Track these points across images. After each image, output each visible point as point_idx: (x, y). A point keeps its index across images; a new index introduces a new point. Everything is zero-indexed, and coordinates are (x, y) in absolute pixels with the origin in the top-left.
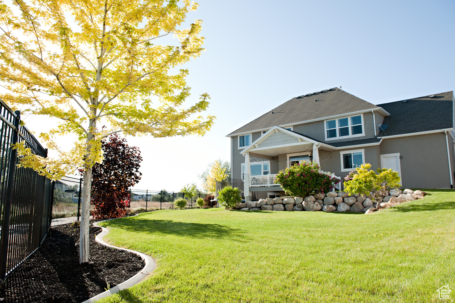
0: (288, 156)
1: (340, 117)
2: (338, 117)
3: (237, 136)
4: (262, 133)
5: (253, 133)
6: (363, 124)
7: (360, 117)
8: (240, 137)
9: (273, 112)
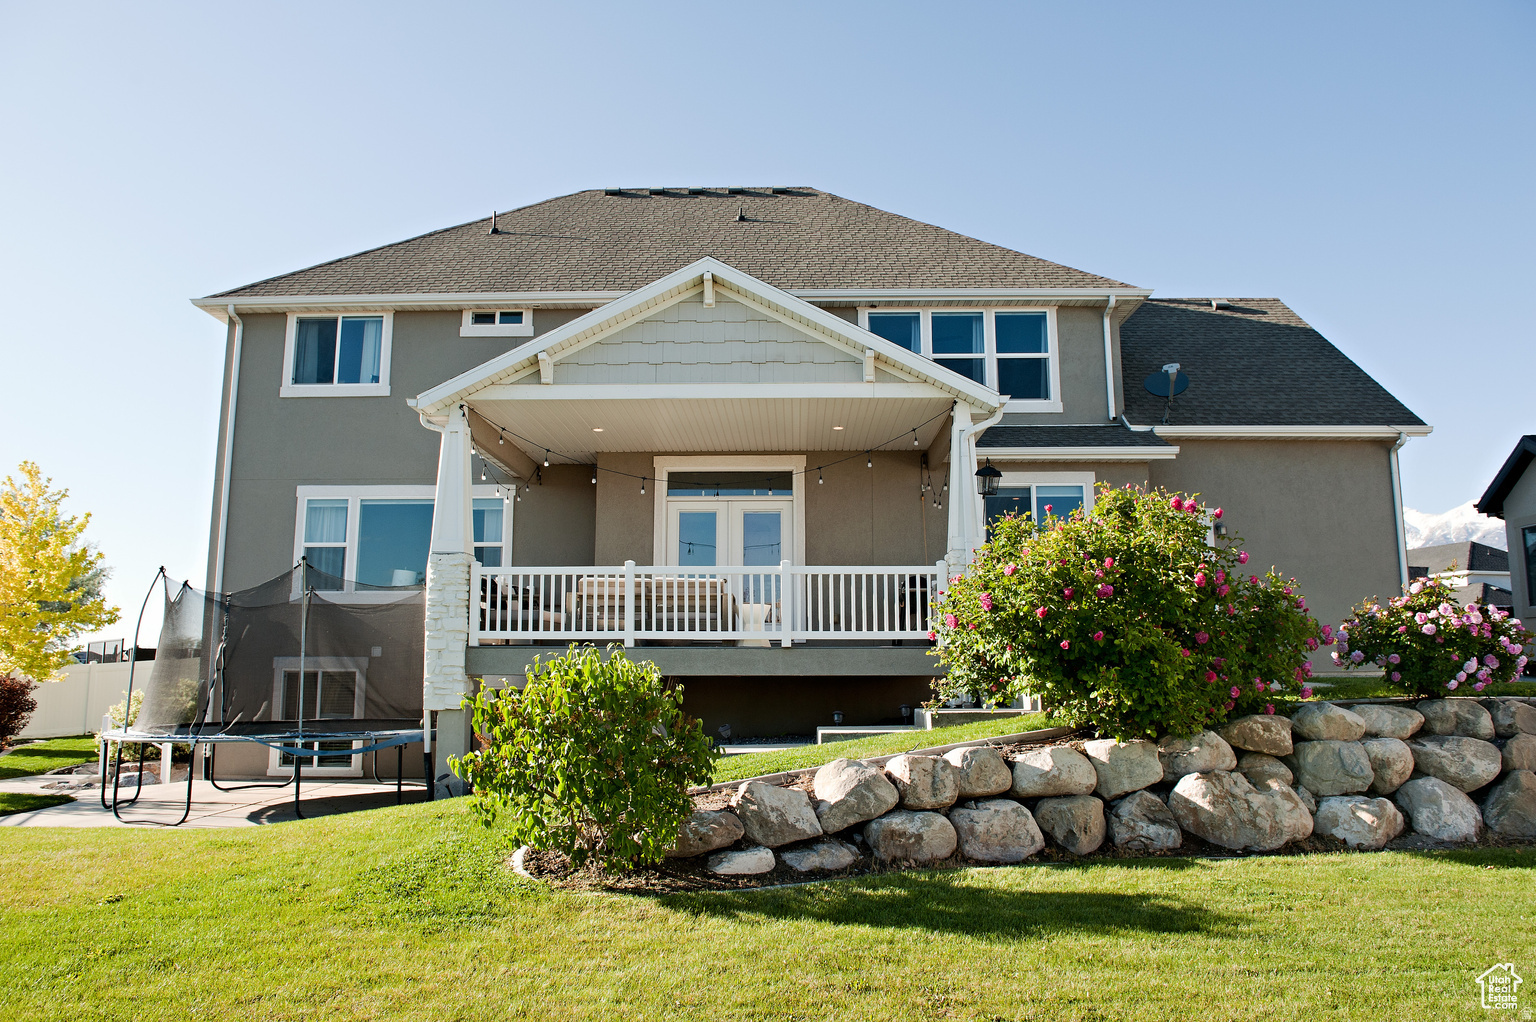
0: (664, 467)
1: (949, 304)
2: (938, 304)
3: (280, 316)
4: (467, 318)
5: (400, 314)
6: (1052, 354)
7: (1042, 318)
8: (301, 322)
9: (496, 227)
